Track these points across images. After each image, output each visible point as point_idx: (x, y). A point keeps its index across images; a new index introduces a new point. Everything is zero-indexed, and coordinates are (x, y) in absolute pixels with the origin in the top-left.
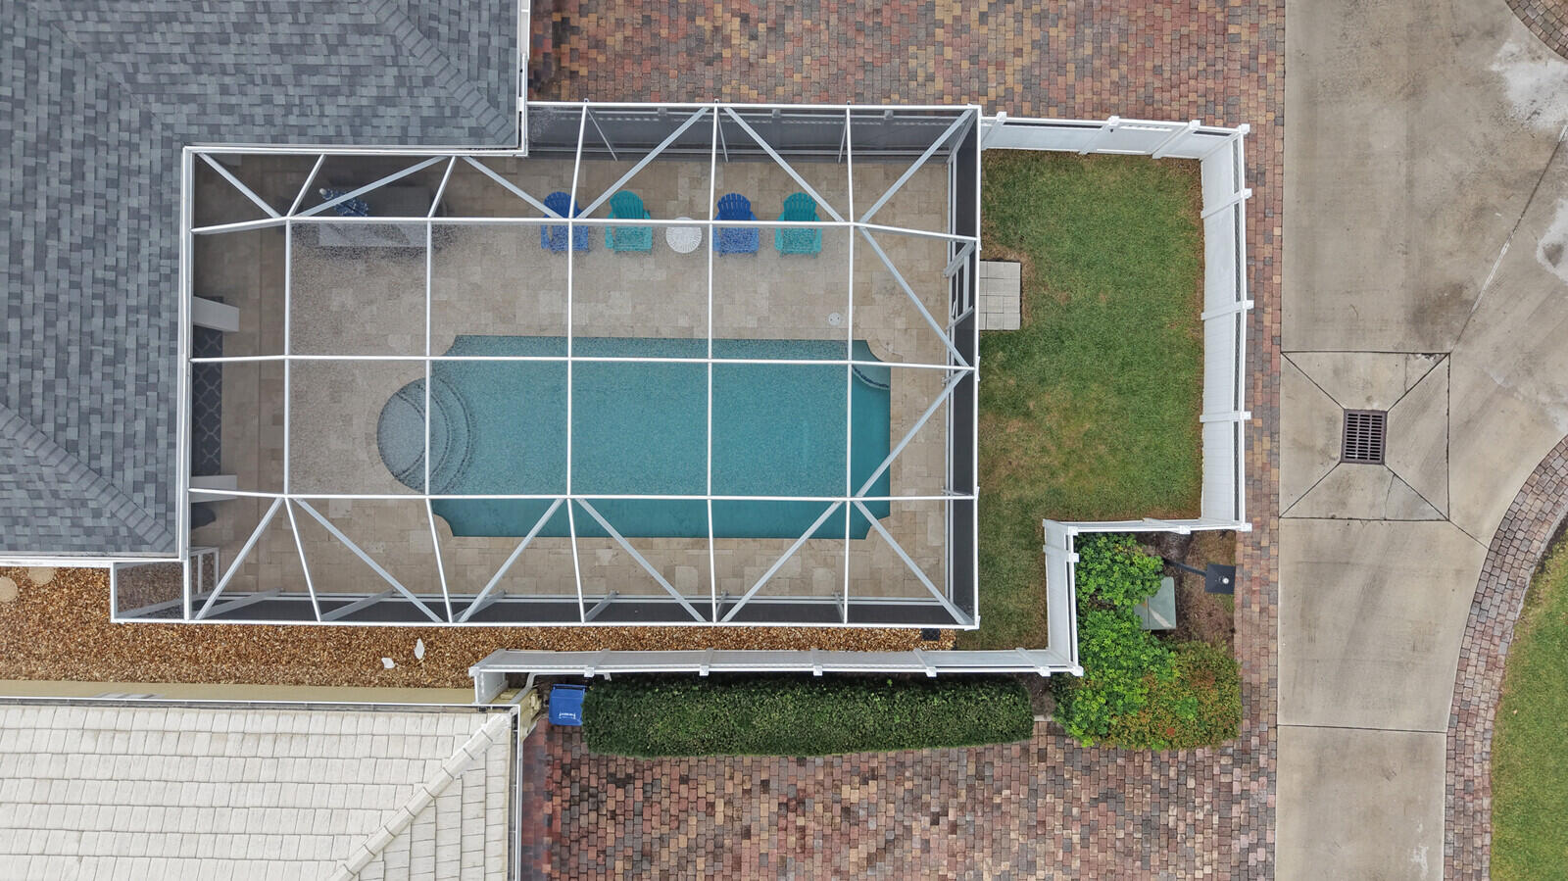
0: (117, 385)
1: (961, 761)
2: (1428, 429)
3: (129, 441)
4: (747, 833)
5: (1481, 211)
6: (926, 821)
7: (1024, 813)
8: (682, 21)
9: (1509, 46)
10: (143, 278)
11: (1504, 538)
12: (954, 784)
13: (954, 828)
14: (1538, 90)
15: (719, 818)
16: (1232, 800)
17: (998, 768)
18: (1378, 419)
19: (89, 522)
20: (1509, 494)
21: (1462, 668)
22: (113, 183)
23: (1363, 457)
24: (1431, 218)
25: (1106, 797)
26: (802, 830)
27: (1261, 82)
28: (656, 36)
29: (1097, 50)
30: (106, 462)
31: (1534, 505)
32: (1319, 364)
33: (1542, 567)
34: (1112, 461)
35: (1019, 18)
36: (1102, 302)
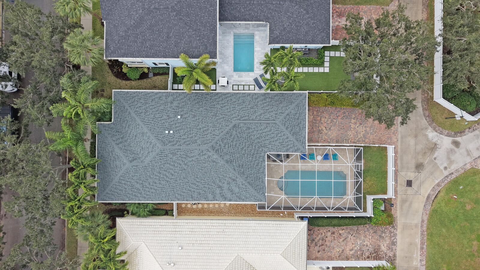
0: (260, 182)
1: (355, 228)
2: (418, 182)
3: (261, 188)
4: (327, 237)
5: (425, 153)
6: (351, 235)
7: (364, 234)
8: (317, 128)
9: (429, 131)
10: (262, 169)
11: (428, 197)
12: (354, 230)
13: (354, 236)
14: (433, 136)
15: (323, 235)
16: (391, 233)
17: (360, 228)
18: (411, 181)
19: (256, 198)
20: (429, 191)
21: (423, 215)
22: (259, 158)
23: (409, 186)
24: (418, 154)
25: (375, 232)
26: (334, 237)
27: (395, 135)
28: (313, 130)
29: (373, 131)
30: (259, 191)
31: (432, 193)
32: (403, 173)
33: (433, 201)
34: (375, 187)
35: (363, 127)
36: (374, 166)
